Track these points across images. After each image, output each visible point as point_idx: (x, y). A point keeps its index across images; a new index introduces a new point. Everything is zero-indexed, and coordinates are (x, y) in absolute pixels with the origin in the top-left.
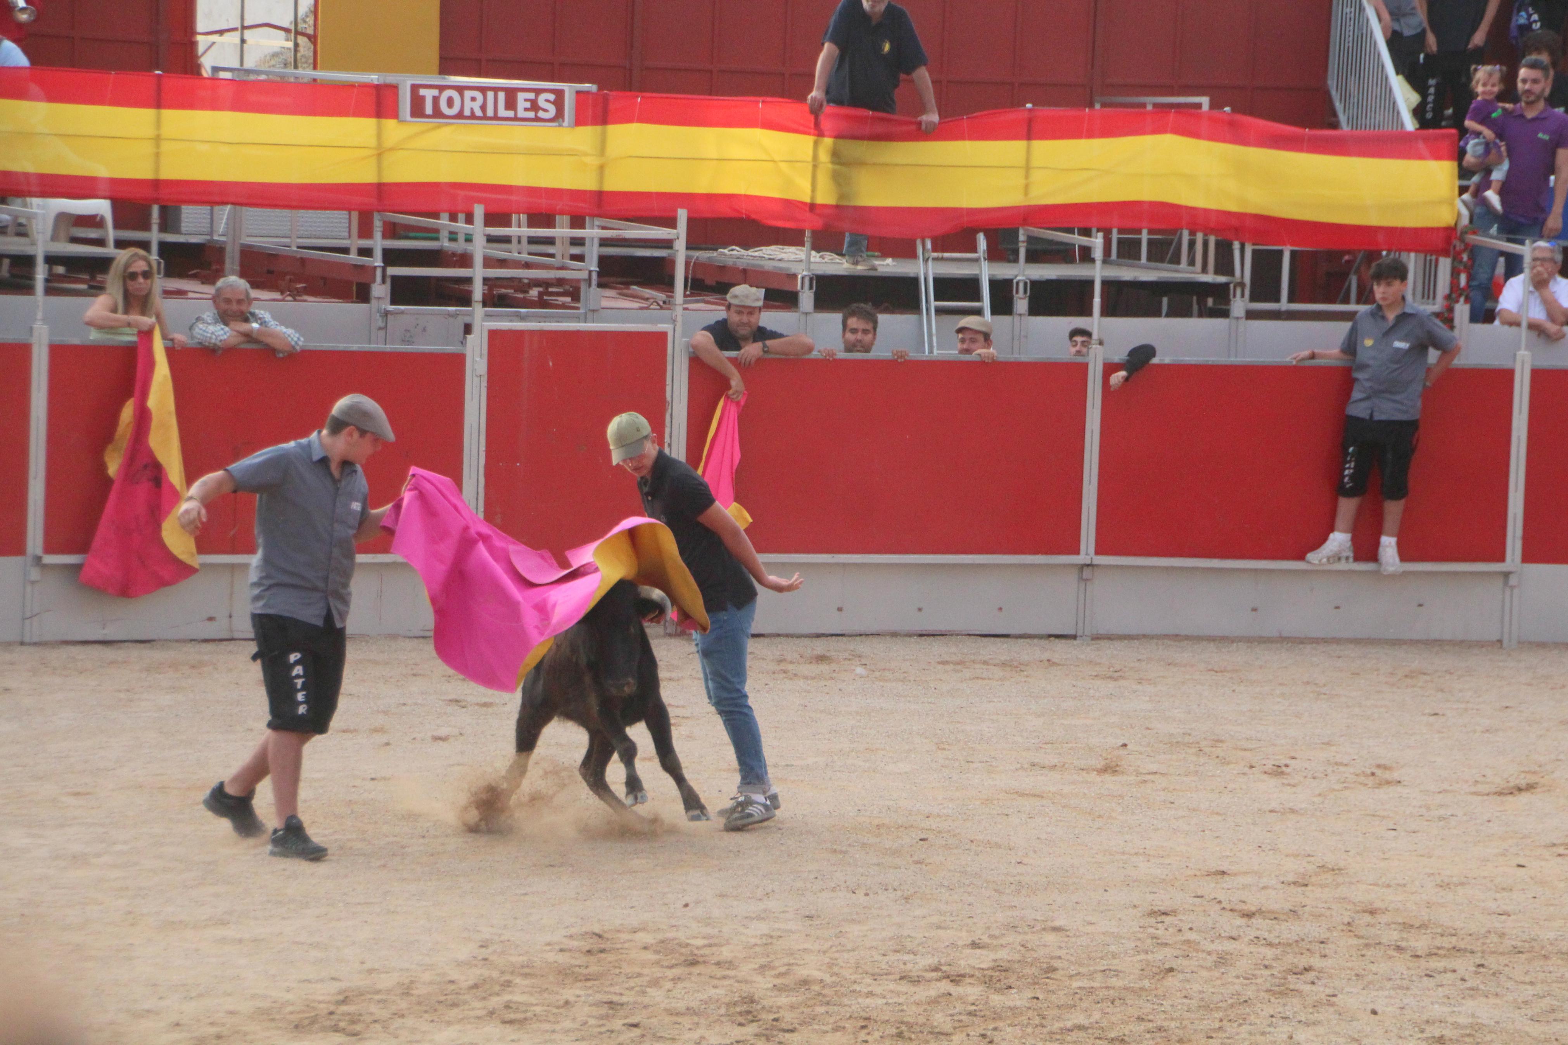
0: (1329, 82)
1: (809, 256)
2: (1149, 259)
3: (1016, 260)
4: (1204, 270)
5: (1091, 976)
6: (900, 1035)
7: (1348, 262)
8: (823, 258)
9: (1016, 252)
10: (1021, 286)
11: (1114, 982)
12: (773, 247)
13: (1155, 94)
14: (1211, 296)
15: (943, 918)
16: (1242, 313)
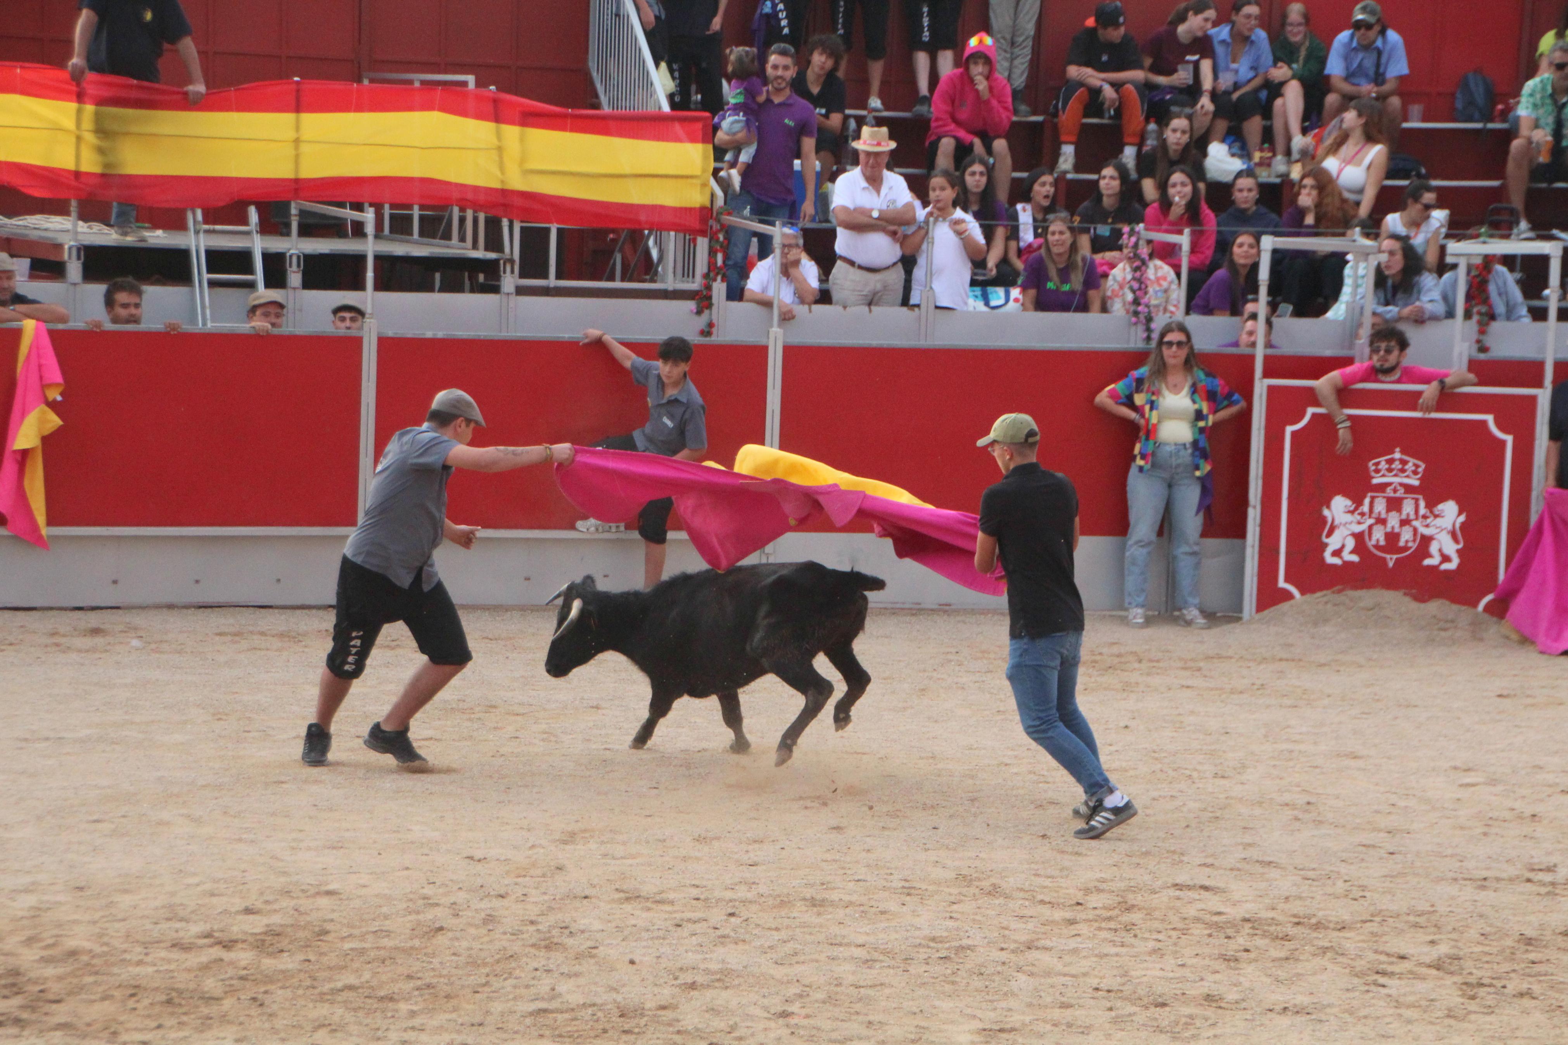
0: (590, 64)
1: (75, 226)
2: (422, 234)
3: (288, 234)
4: (475, 246)
5: (362, 937)
6: (169, 1002)
7: (612, 240)
8: (90, 227)
9: (288, 225)
10: (294, 260)
11: (385, 942)
12: (38, 217)
13: (423, 72)
14: (482, 272)
15: (216, 886)
16: (512, 289)
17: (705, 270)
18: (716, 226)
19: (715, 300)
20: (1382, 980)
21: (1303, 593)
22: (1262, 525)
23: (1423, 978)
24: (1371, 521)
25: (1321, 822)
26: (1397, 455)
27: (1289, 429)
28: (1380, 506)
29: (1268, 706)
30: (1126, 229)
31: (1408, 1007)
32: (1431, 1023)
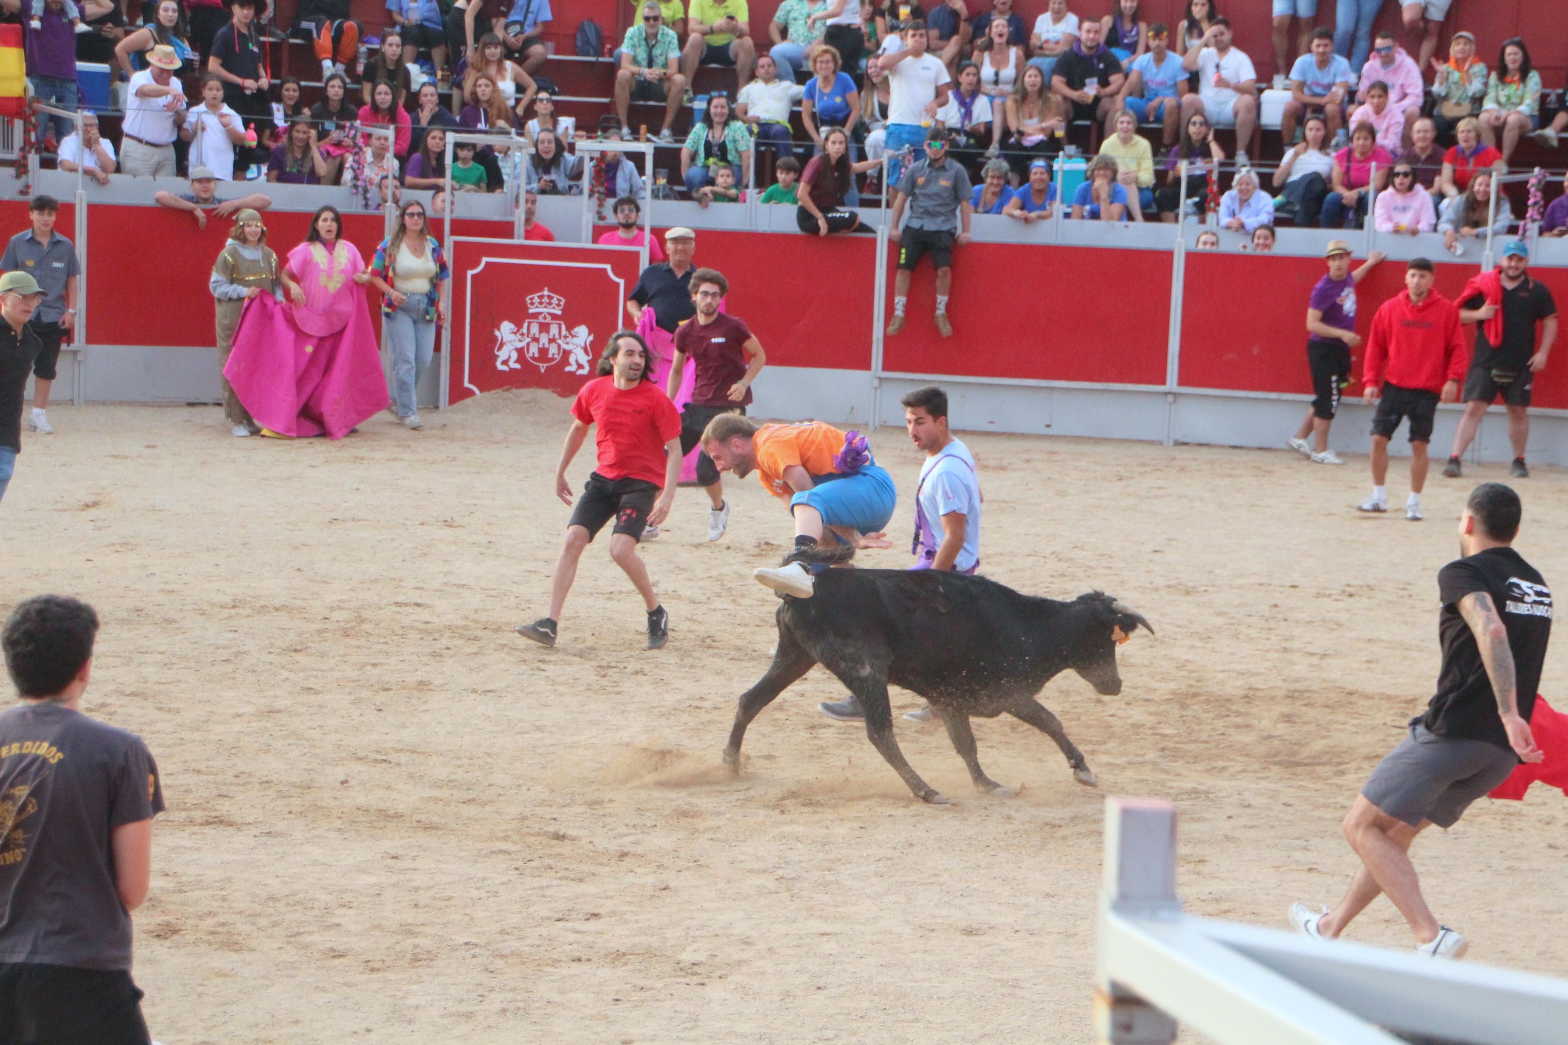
17: (22, 144)
18: (28, 111)
19: (30, 167)
20: (542, 666)
21: (481, 390)
22: (452, 343)
23: (570, 664)
24: (529, 340)
25: (498, 555)
26: (546, 293)
27: (470, 273)
28: (535, 329)
29: (459, 473)
30: (348, 124)
31: (561, 684)
32: (577, 695)
